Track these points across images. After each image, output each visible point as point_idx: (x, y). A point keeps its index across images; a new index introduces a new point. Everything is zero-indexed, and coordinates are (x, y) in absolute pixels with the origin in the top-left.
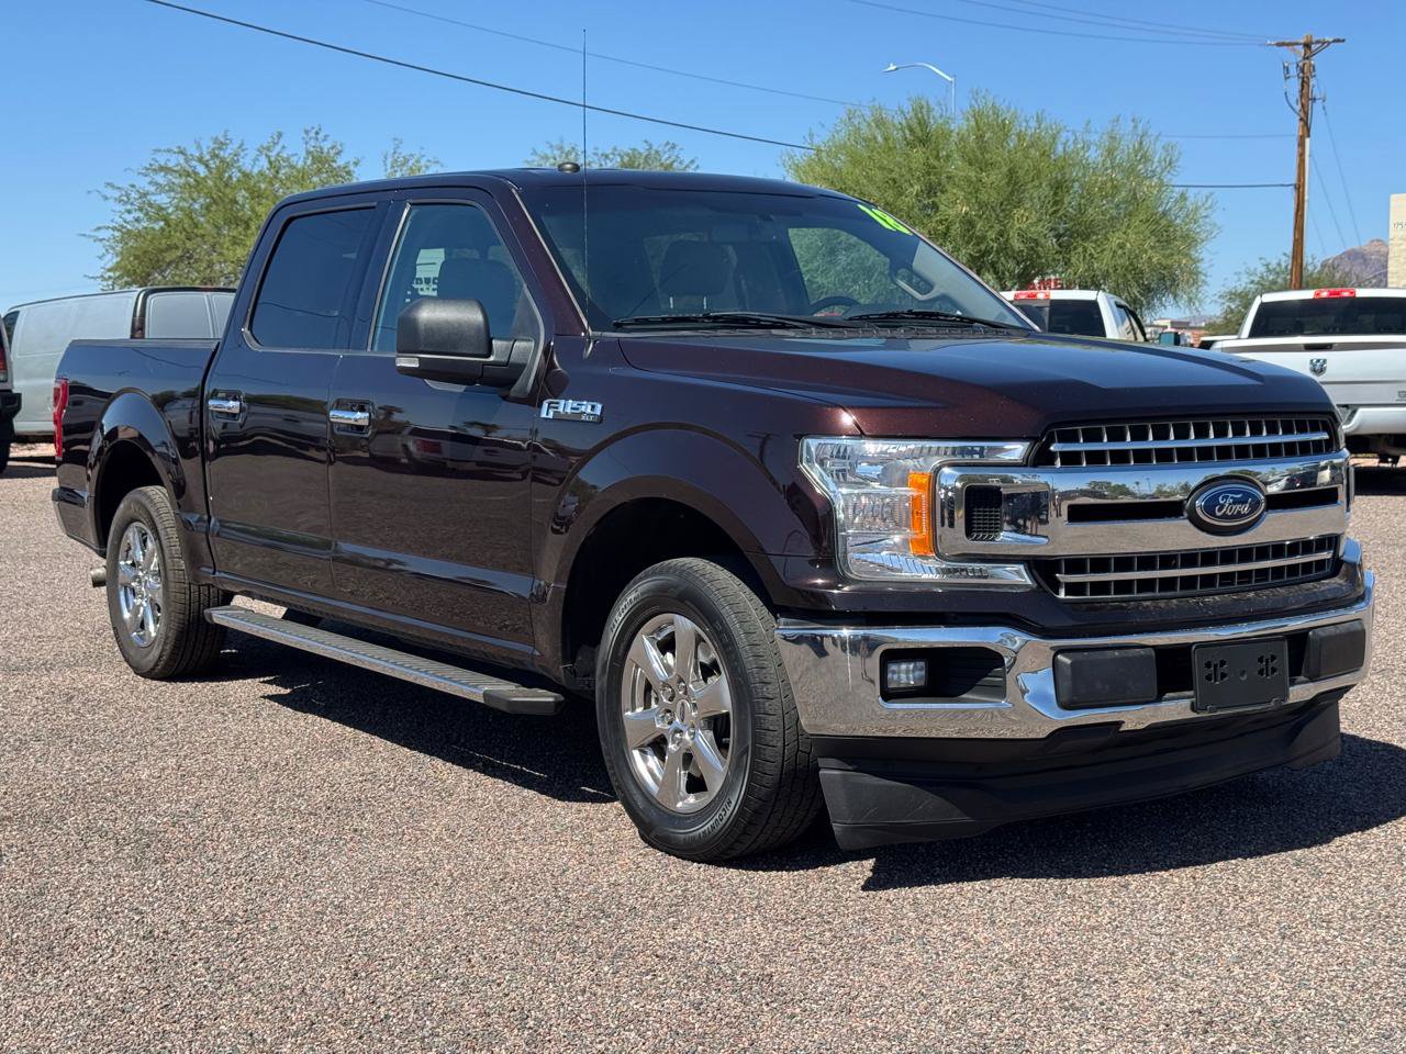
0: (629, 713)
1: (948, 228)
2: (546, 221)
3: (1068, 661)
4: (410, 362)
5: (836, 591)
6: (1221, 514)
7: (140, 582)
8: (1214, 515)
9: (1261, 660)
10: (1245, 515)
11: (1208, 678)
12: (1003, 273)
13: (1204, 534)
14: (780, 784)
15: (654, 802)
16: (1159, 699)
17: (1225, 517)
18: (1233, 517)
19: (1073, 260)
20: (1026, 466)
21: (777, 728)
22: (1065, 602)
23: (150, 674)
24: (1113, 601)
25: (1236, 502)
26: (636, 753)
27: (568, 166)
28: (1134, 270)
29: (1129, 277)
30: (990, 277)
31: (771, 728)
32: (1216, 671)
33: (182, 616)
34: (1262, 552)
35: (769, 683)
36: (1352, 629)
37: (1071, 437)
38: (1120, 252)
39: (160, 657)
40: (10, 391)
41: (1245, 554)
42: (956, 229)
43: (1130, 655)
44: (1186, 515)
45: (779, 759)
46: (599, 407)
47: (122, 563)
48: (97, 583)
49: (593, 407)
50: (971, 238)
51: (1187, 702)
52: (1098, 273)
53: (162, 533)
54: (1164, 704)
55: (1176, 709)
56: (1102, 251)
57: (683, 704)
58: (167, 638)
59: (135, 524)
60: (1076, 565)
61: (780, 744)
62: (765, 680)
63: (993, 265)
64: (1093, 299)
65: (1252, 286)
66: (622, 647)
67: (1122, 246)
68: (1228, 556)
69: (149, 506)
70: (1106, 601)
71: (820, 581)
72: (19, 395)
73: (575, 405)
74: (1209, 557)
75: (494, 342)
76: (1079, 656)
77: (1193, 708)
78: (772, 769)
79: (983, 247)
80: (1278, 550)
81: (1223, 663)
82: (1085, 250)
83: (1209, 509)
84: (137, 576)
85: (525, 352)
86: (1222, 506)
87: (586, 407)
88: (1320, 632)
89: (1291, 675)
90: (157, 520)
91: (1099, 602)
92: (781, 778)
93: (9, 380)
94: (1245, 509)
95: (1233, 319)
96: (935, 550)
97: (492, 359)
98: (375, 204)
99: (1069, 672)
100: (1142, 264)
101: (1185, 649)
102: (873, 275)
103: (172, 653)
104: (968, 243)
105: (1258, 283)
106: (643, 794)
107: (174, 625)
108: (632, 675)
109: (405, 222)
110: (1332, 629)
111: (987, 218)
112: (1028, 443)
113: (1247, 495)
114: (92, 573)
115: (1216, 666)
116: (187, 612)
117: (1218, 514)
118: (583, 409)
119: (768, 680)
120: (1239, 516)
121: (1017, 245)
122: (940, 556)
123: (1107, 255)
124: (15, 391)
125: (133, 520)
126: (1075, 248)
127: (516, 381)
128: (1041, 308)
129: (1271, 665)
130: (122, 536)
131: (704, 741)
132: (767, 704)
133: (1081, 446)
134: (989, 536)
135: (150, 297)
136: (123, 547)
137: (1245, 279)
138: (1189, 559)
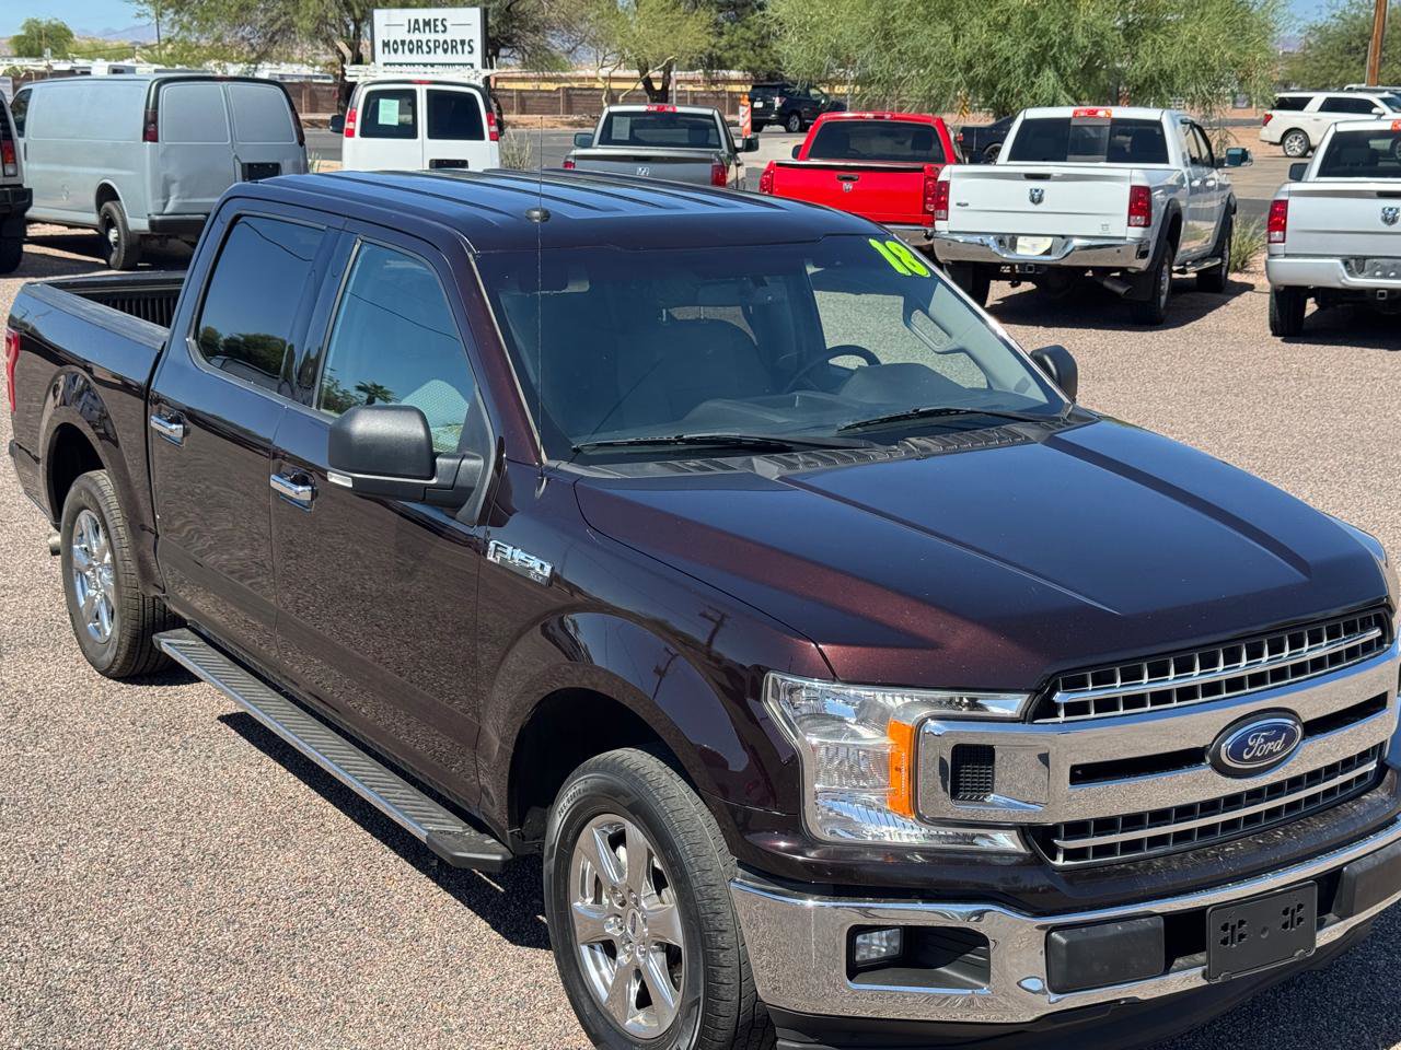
0: (579, 904)
1: (1009, 19)
2: (504, 300)
3: (1064, 941)
4: (343, 480)
5: (800, 858)
6: (1248, 757)
7: (94, 571)
8: (1242, 759)
9: (1285, 912)
10: (1277, 752)
11: (1224, 942)
12: (1065, 69)
13: (1229, 779)
14: (735, 1036)
15: (602, 1010)
16: (1167, 971)
17: (1254, 759)
18: (1264, 757)
19: (1141, 53)
20: (1023, 722)
21: (732, 981)
22: (1062, 869)
23: (105, 673)
24: (1119, 863)
25: (1268, 740)
26: (585, 950)
27: (537, 213)
28: (1205, 65)
29: (1199, 74)
30: (1051, 75)
31: (725, 981)
32: (1232, 932)
33: (136, 622)
34: (1295, 783)
35: (725, 931)
36: (1392, 854)
37: (1077, 683)
38: (1191, 45)
39: (115, 660)
40: (21, 186)
41: (1276, 790)
42: (1016, 21)
43: (1135, 929)
44: (1208, 760)
45: (735, 1013)
46: (548, 568)
47: (76, 547)
48: (55, 552)
49: (542, 566)
50: (1033, 30)
51: (1199, 970)
52: (1166, 67)
53: (113, 532)
54: (1171, 976)
55: (1185, 978)
56: (1172, 44)
57: (634, 914)
58: (120, 643)
59: (84, 511)
60: (1077, 829)
61: (736, 998)
62: (721, 928)
63: (1055, 60)
64: (1157, 118)
65: (1333, 20)
66: (570, 834)
67: (1193, 40)
68: (1256, 795)
69: (99, 499)
70: (1110, 864)
71: (783, 844)
72: (30, 190)
73: (523, 558)
74: (1233, 801)
75: (438, 460)
76: (1078, 934)
77: (1204, 975)
78: (726, 1024)
79: (1045, 41)
80: (1314, 777)
81: (1241, 923)
82: (1154, 41)
83: (1236, 753)
84: (90, 566)
85: (472, 472)
86: (1251, 748)
87: (535, 563)
88: (1357, 868)
89: (1319, 915)
90: (107, 516)
91: (1102, 865)
92: (736, 1032)
93: (19, 175)
94: (1276, 746)
95: (1312, 55)
96: (915, 809)
97: (434, 481)
98: (325, 228)
99: (1063, 954)
100: (1213, 61)
101: (1199, 913)
102: (928, 64)
103: (126, 658)
104: (1030, 35)
105: (1340, 17)
106: (590, 997)
107: (128, 631)
108: (582, 865)
109: (355, 260)
110: (1370, 860)
111: (1050, 9)
112: (1028, 695)
113: (1281, 729)
114: (50, 541)
115: (1233, 927)
116: (141, 619)
117: (1246, 757)
118: (531, 564)
119: (724, 927)
120: (1271, 753)
121: (1081, 39)
122: (920, 818)
123: (1178, 48)
124: (25, 186)
125: (85, 508)
126: (1143, 40)
127: (462, 506)
128: (1100, 127)
129: (1297, 915)
130: (75, 519)
131: (656, 965)
132: (721, 955)
133: (1090, 694)
134: (979, 797)
135: (163, 87)
136: (77, 531)
137: (1326, 13)
138: (1210, 807)
